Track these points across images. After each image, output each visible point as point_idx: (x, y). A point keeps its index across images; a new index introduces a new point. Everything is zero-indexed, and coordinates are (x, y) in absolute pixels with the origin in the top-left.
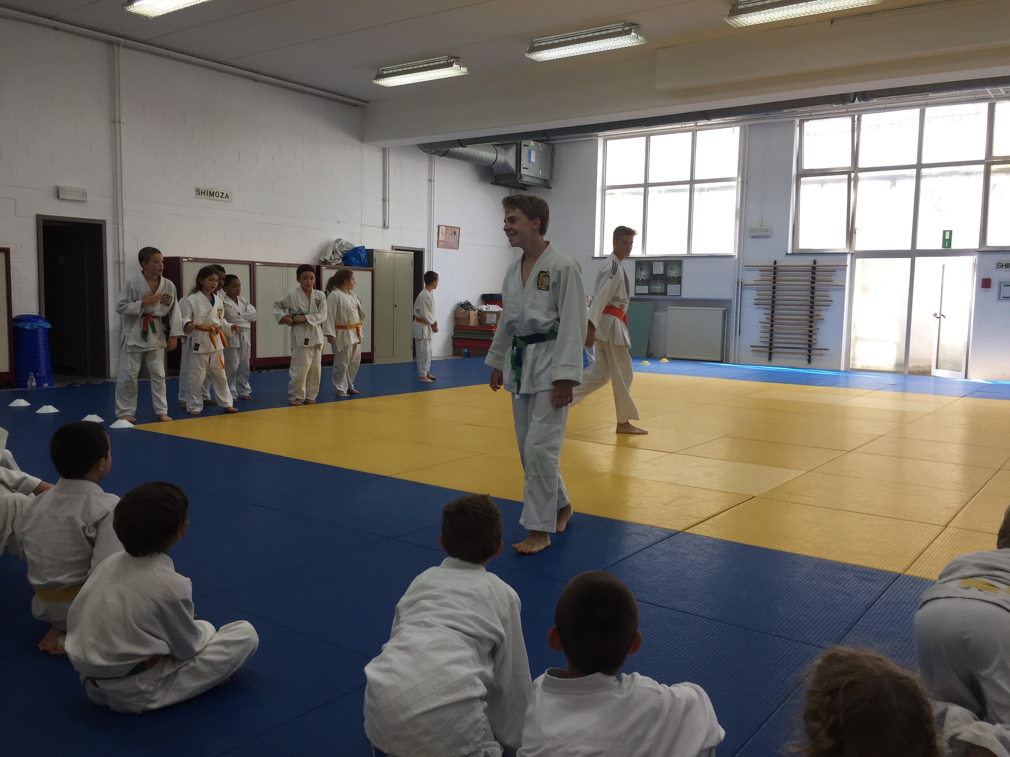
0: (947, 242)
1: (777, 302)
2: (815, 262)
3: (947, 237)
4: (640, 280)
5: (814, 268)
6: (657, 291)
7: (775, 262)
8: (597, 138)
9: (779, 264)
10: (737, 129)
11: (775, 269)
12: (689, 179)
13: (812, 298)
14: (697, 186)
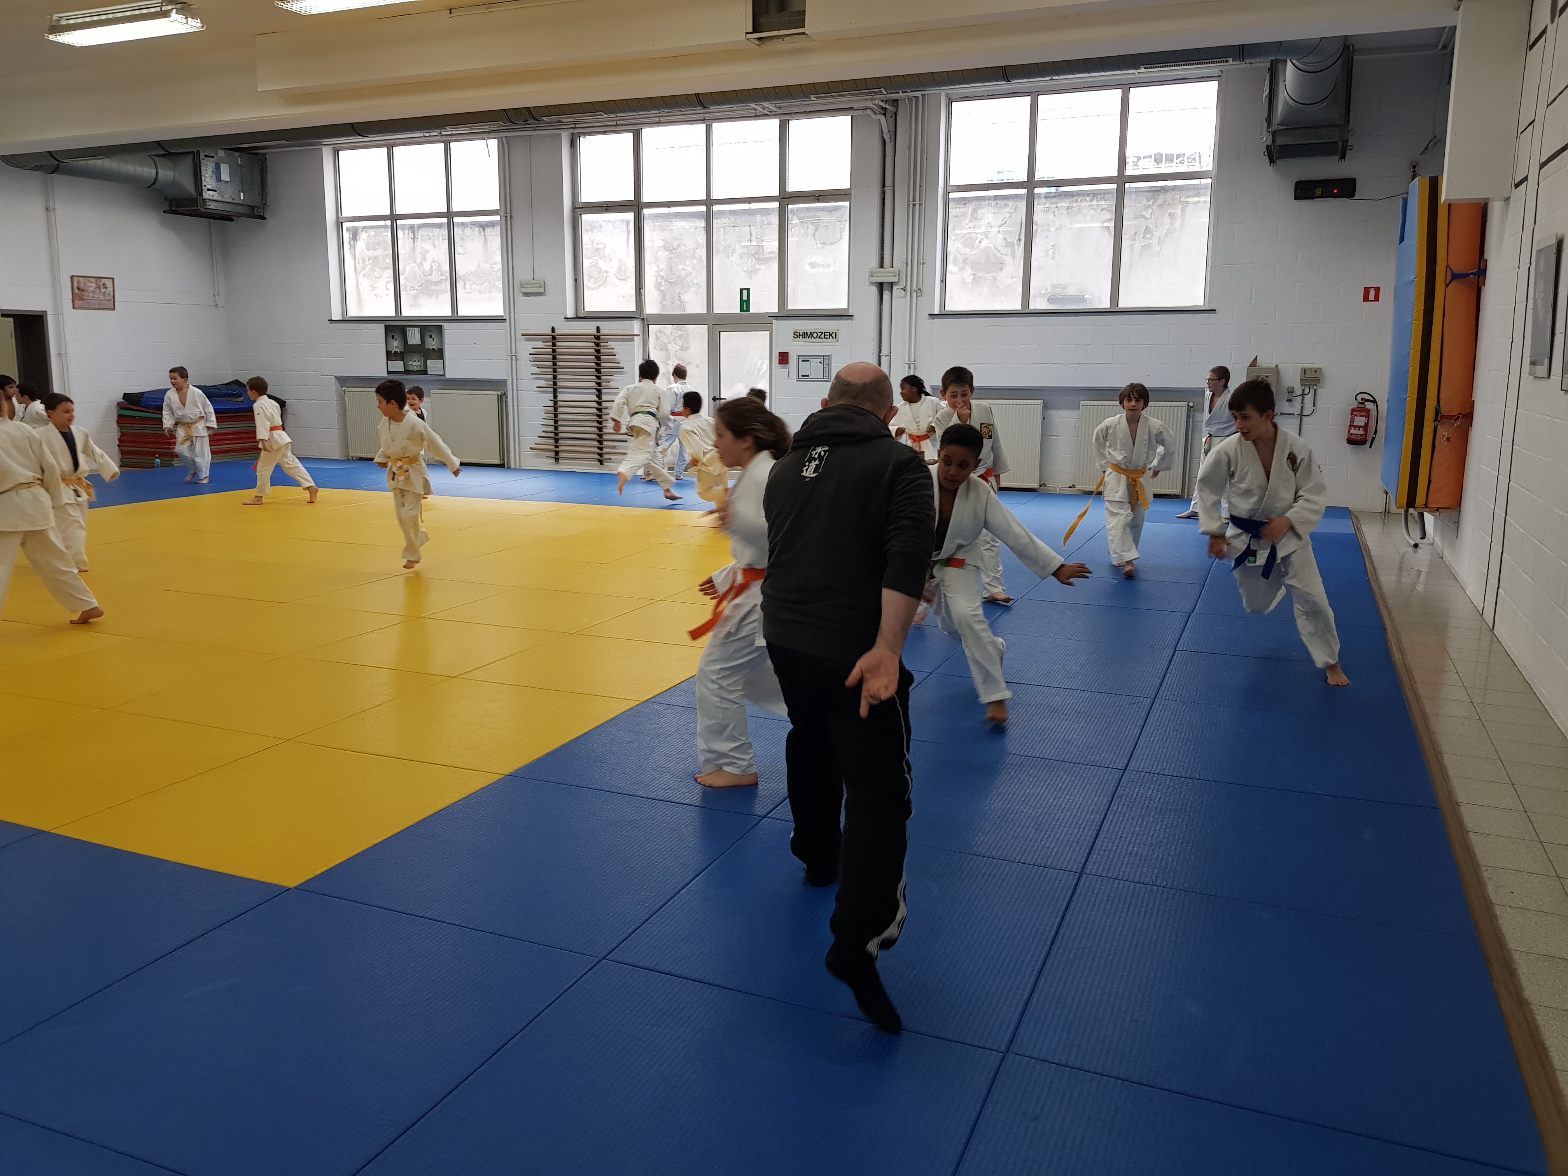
0: (745, 304)
1: (560, 384)
2: (598, 329)
3: (745, 298)
4: (393, 352)
5: (598, 338)
6: (415, 369)
7: (553, 329)
8: (320, 147)
9: (558, 332)
10: (493, 143)
11: (554, 338)
12: (446, 210)
13: (599, 378)
14: (456, 220)
